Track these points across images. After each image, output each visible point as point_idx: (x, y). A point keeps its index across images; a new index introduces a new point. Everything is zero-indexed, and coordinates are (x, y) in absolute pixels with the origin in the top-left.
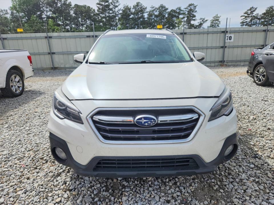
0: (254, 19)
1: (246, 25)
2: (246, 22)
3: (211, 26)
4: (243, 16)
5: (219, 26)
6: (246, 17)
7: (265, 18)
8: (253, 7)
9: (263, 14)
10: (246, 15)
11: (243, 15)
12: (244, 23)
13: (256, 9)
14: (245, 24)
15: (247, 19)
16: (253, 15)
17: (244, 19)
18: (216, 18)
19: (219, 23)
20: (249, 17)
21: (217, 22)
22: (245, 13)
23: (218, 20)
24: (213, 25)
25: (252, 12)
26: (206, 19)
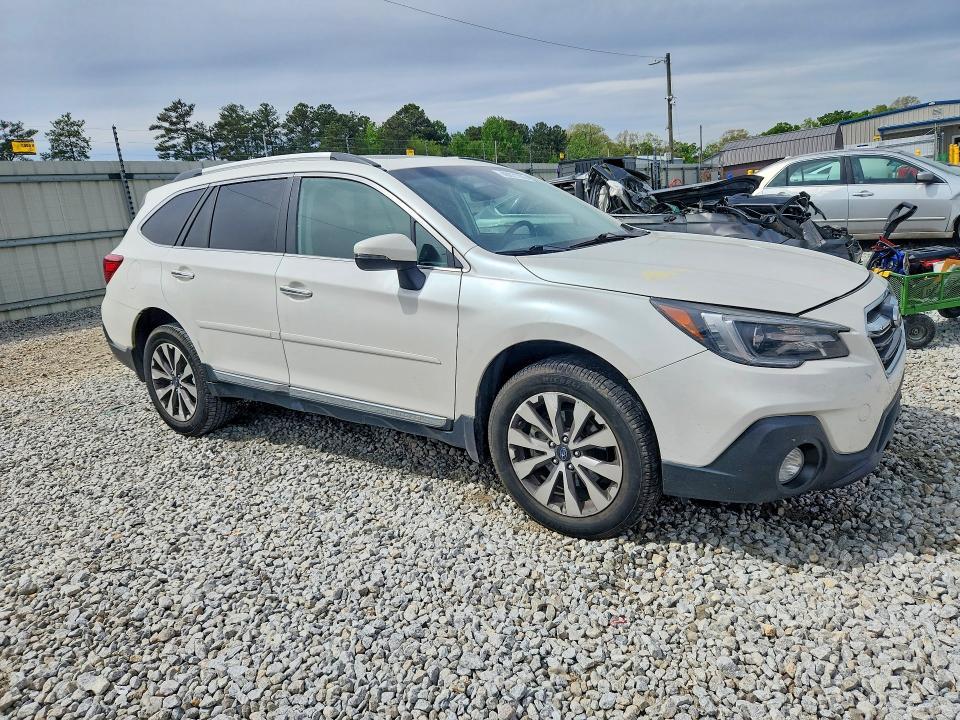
0: (196, 140)
1: (176, 156)
2: (174, 146)
3: (54, 156)
4: (159, 127)
5: (88, 154)
6: (168, 131)
7: (225, 139)
8: (179, 103)
9: (216, 125)
10: (166, 125)
11: (156, 123)
12: (168, 148)
13: (191, 108)
14: (172, 152)
15: (172, 138)
16: (188, 126)
17: (162, 136)
18: (66, 128)
19: (83, 144)
20: (176, 131)
21: (73, 139)
22: (162, 118)
23: (77, 134)
24: (62, 152)
25: (182, 117)
26: (26, 128)
